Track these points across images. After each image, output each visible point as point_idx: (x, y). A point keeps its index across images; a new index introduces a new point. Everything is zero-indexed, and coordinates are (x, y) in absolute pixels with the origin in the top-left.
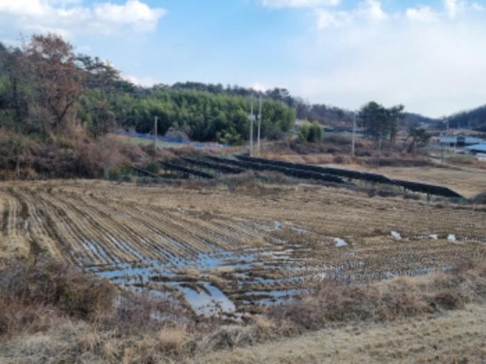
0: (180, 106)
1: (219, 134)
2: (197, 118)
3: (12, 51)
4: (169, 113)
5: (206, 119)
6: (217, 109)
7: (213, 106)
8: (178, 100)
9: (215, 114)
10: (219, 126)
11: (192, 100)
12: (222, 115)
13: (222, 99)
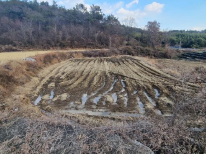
0: (179, 37)
1: (191, 45)
2: (185, 41)
3: (126, 26)
4: (175, 40)
5: (187, 41)
6: (191, 38)
7: (190, 37)
8: (178, 36)
9: (191, 39)
10: (192, 43)
11: (182, 36)
12: (193, 40)
13: (193, 34)
